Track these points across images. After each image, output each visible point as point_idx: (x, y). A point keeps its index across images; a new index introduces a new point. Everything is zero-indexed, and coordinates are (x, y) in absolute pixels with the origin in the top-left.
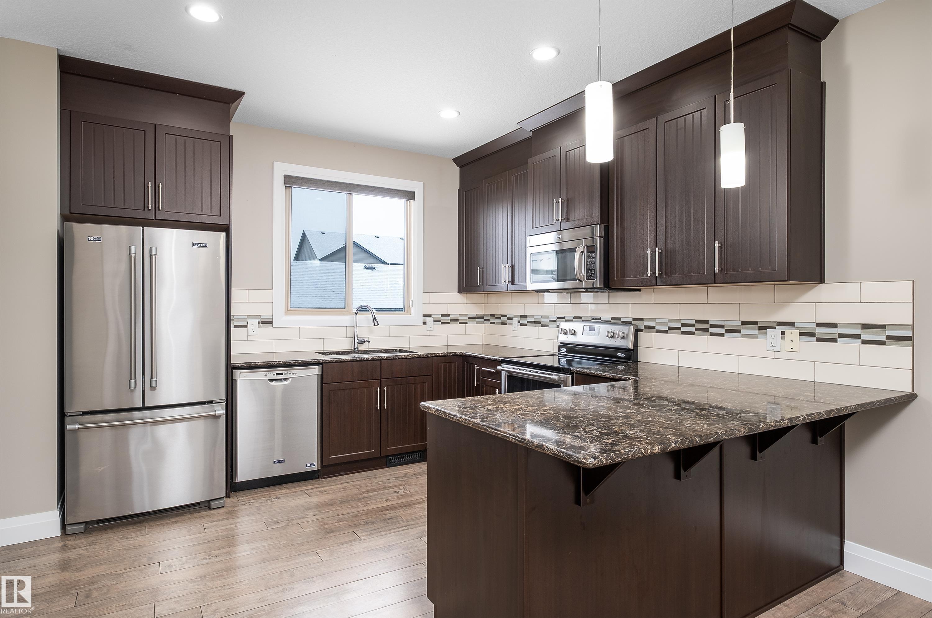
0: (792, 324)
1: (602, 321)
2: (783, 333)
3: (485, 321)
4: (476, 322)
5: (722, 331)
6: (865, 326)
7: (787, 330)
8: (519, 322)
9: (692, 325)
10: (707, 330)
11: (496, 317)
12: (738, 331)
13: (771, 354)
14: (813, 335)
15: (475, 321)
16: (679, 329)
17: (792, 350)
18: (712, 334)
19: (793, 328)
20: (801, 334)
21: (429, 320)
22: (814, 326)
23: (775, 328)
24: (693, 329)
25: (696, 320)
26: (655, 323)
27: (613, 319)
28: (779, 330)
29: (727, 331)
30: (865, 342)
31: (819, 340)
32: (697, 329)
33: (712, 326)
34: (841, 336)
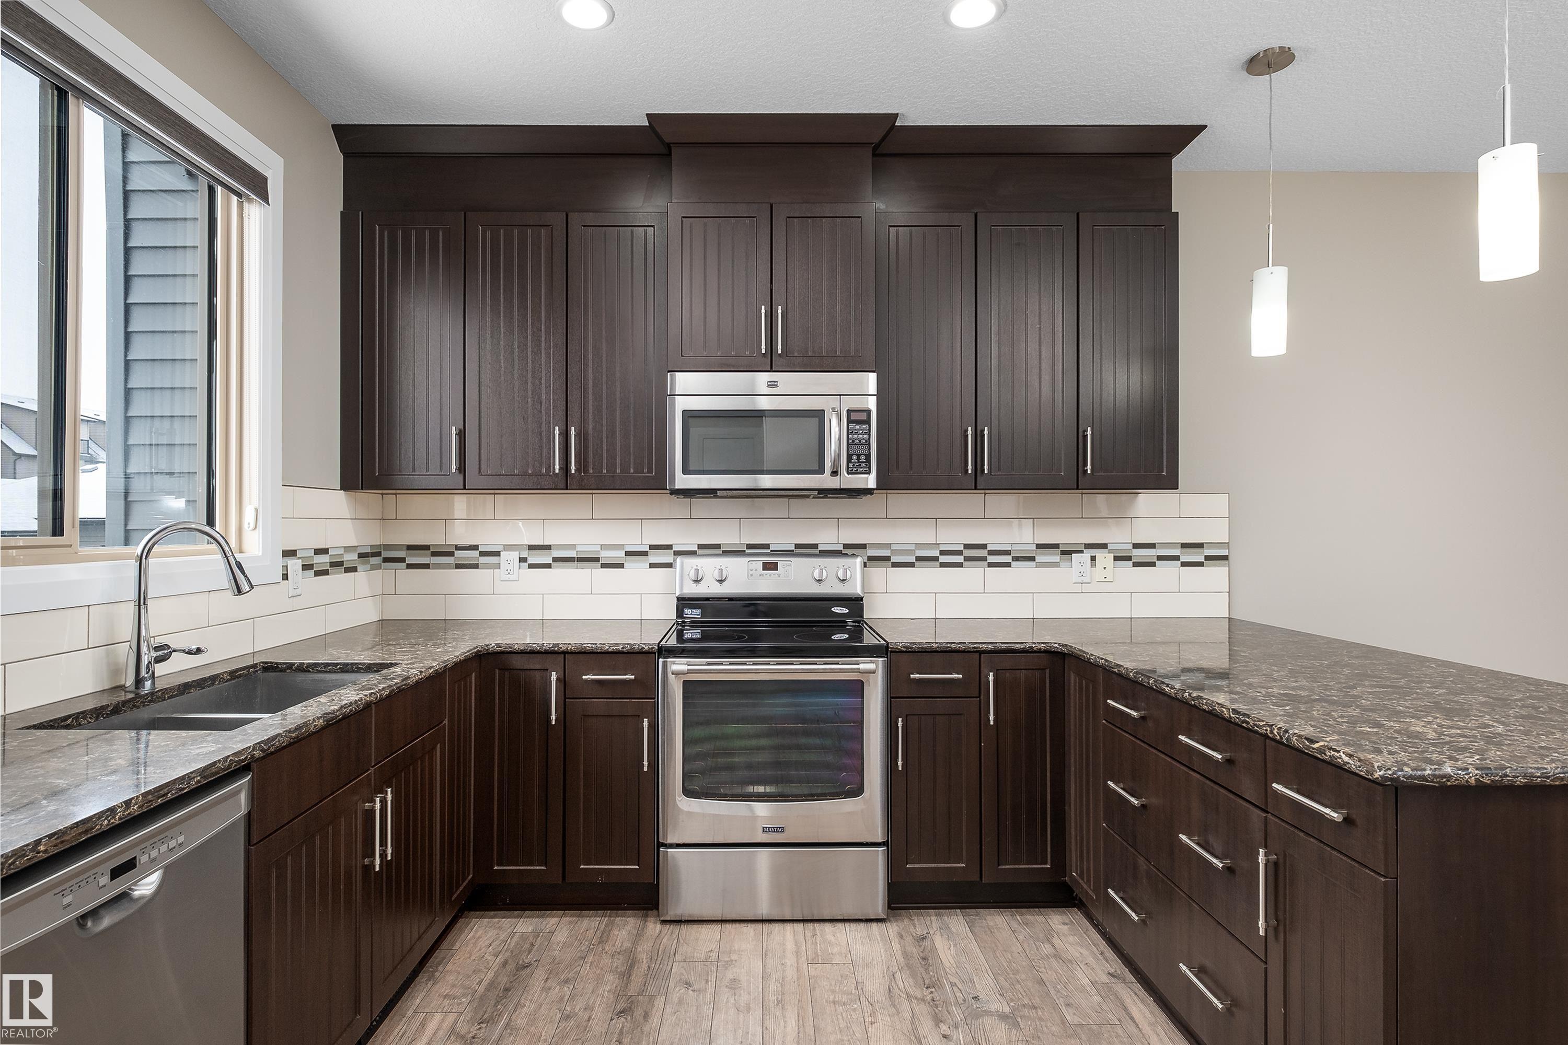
0: (1104, 546)
1: (771, 551)
2: (1093, 559)
3: (384, 562)
4: (369, 566)
5: (1007, 559)
6: (1184, 546)
7: (1099, 554)
8: (522, 560)
9: (959, 553)
10: (984, 559)
11: (431, 550)
12: (1032, 559)
13: (1078, 588)
14: (1129, 558)
15: (368, 562)
16: (936, 559)
17: (1105, 580)
18: (991, 565)
19: (1106, 551)
20: (1116, 558)
21: (294, 565)
22: (1130, 547)
23: (1082, 552)
24: (960, 559)
25: (965, 545)
26: (889, 551)
27: (798, 546)
28: (1087, 554)
29: (1016, 559)
30: (1184, 564)
31: (1136, 565)
32: (967, 559)
33: (992, 553)
34: (1160, 558)
